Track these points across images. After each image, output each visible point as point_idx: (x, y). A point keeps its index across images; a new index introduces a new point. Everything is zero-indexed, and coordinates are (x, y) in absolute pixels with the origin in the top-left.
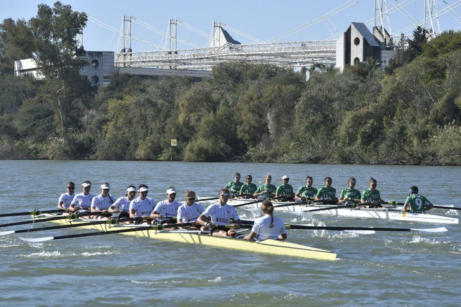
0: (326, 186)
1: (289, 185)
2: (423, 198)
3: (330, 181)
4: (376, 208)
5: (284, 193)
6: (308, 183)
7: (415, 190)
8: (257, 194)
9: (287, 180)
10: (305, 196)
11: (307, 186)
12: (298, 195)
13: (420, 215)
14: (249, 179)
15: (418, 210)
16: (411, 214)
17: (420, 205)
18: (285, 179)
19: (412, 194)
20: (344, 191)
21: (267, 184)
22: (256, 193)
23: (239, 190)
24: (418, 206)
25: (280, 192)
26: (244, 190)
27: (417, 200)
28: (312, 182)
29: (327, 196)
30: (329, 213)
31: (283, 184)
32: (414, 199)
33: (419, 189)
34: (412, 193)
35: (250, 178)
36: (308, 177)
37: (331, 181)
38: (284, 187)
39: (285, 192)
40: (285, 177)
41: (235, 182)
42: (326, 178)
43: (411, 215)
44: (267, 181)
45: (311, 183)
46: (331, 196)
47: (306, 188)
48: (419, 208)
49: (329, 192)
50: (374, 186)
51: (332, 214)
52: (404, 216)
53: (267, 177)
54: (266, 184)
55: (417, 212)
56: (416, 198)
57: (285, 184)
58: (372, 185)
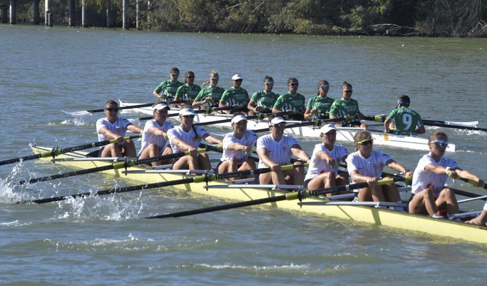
0: (289, 92)
1: (241, 89)
2: (414, 114)
3: (295, 84)
4: (351, 126)
5: (233, 100)
6: (266, 87)
7: (406, 101)
8: (198, 103)
9: (239, 81)
10: (261, 105)
11: (265, 91)
12: (254, 105)
13: (407, 138)
14: (189, 77)
15: (405, 131)
16: (395, 136)
17: (409, 124)
18: (237, 81)
19: (401, 107)
20: (312, 100)
21: (213, 87)
22: (196, 101)
23: (174, 94)
24: (406, 126)
25: (226, 98)
26: (181, 94)
27: (405, 116)
28: (272, 85)
29: (290, 106)
30: (291, 132)
31: (233, 88)
32: (401, 115)
33: (411, 100)
34: (401, 105)
35: (192, 76)
36: (267, 77)
37: (297, 84)
38: (233, 92)
39: (235, 99)
40: (236, 77)
41: (171, 81)
42: (290, 79)
43: (395, 138)
44: (211, 81)
45: (270, 86)
46: (296, 107)
47: (264, 93)
48: (407, 128)
49: (294, 101)
50: (349, 92)
51: (294, 133)
52: (387, 139)
53: (212, 75)
54: (210, 87)
55: (403, 134)
56: (404, 113)
57: (235, 87)
58: (346, 91)
